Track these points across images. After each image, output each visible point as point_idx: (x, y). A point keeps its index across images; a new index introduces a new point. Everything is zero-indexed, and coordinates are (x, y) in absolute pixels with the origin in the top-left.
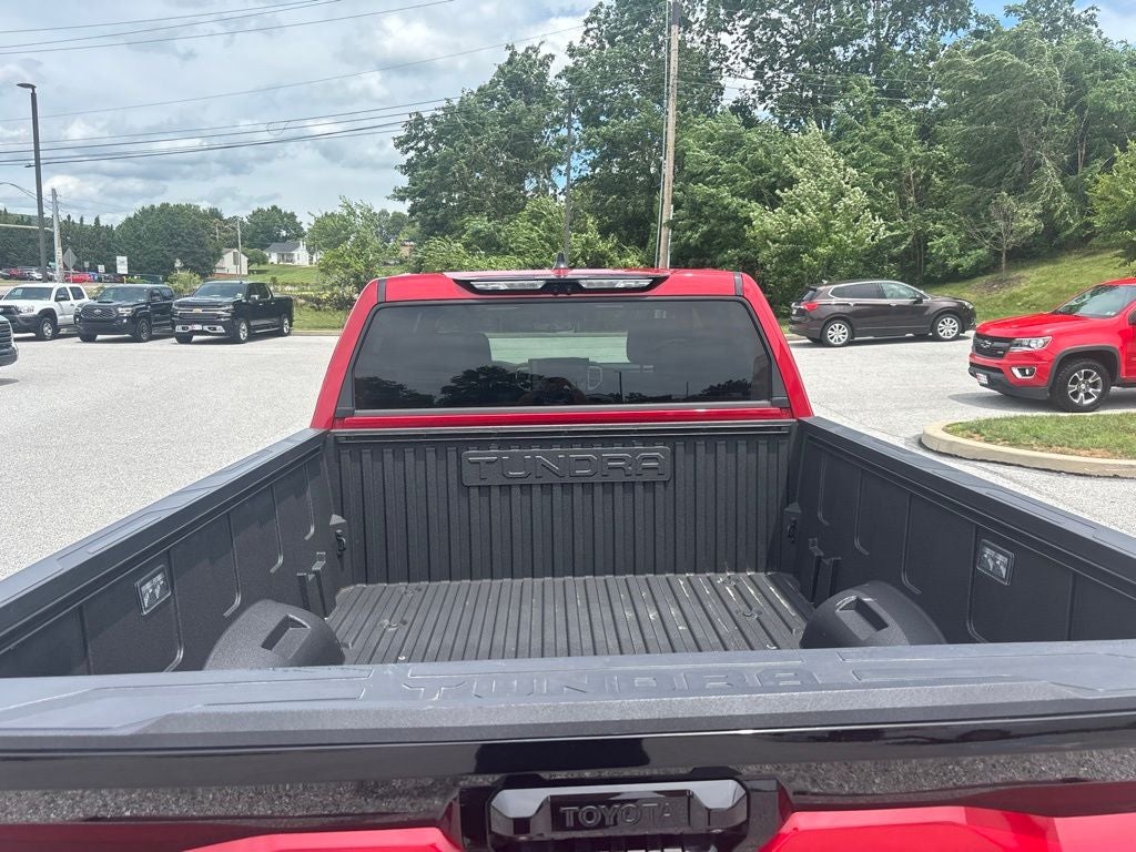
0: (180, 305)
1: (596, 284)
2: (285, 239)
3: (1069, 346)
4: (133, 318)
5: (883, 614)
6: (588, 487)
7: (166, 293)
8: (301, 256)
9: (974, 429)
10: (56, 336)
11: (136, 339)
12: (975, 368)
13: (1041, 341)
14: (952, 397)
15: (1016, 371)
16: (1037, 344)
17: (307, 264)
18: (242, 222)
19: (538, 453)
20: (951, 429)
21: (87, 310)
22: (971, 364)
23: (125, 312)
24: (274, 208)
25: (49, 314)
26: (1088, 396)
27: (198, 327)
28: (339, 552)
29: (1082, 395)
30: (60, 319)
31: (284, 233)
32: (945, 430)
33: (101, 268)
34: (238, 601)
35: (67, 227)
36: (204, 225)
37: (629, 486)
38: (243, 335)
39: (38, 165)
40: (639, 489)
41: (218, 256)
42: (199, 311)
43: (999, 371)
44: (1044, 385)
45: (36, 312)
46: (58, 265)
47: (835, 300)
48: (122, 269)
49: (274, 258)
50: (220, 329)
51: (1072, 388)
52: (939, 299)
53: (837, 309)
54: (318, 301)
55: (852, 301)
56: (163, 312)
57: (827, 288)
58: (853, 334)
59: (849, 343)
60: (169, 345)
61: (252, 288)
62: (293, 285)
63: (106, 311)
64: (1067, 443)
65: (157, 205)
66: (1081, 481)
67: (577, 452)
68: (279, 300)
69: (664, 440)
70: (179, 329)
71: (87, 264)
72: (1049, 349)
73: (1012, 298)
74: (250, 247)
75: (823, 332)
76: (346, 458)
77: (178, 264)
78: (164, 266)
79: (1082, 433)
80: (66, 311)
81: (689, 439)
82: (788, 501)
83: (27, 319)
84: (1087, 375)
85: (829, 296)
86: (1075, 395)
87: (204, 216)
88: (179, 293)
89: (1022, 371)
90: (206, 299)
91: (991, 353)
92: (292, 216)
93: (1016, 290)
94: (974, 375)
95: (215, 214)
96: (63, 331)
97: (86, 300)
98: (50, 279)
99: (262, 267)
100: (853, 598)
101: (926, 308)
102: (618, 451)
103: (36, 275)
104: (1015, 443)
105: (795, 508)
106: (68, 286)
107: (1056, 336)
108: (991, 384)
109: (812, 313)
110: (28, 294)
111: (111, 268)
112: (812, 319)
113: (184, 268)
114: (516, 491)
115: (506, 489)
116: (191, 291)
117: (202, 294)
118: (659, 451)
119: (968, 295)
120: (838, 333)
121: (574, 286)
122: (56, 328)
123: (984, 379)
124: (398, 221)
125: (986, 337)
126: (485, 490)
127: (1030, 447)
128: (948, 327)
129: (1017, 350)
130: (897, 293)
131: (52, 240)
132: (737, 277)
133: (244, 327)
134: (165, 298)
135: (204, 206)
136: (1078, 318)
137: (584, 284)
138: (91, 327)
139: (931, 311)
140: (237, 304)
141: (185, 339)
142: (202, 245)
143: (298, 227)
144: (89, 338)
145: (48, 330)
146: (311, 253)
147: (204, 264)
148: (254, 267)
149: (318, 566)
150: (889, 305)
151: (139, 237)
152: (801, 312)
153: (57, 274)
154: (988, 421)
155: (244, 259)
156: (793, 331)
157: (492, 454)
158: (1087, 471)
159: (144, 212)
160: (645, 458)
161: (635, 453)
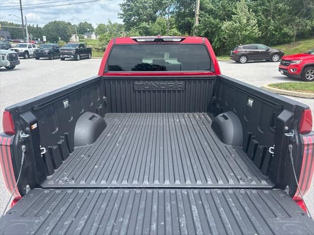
0: (61, 50)
1: (167, 40)
2: (89, 31)
3: (307, 63)
4: (49, 53)
5: (228, 117)
6: (164, 91)
7: (58, 46)
8: (93, 36)
9: (276, 85)
10: (29, 58)
11: (50, 59)
12: (280, 69)
13: (299, 61)
14: (273, 77)
15: (291, 70)
16: (298, 62)
17: (95, 39)
18: (77, 27)
19: (152, 83)
20: (270, 85)
21: (37, 51)
22: (279, 68)
23: (47, 51)
24: (86, 22)
25: (27, 52)
26: (311, 77)
27: (66, 56)
28: (105, 105)
29: (309, 77)
30: (30, 53)
31: (88, 30)
32: (268, 86)
33: (39, 39)
34: (83, 110)
35: (29, 27)
36: (66, 27)
37: (175, 91)
38: (78, 58)
39: (21, 10)
40: (177, 92)
41: (70, 36)
42: (66, 51)
43: (287, 70)
44: (299, 74)
45: (23, 51)
46: (28, 38)
47: (244, 50)
48: (45, 40)
49: (86, 37)
50: (72, 57)
51: (307, 75)
52: (274, 50)
53: (243, 52)
54: (98, 49)
55: (248, 50)
56: (56, 52)
57: (241, 46)
58: (248, 60)
59: (246, 62)
60: (59, 61)
61: (80, 45)
62: (91, 45)
63: (42, 51)
64: (302, 89)
65: (53, 21)
66: (303, 99)
67: (162, 83)
68: (88, 49)
69: (183, 80)
70: (61, 56)
71: (35, 38)
72: (302, 63)
73: (296, 50)
74: (79, 34)
75: (239, 59)
76: (106, 83)
77: (60, 38)
78: (56, 39)
79: (307, 87)
80: (31, 51)
81: (189, 80)
82: (213, 96)
83: (21, 53)
84: (312, 71)
85: (242, 49)
86: (308, 77)
87: (66, 24)
88: (61, 46)
89: (293, 70)
90: (68, 48)
91: (285, 65)
92: (91, 25)
93: (297, 47)
94: (280, 71)
95: (69, 24)
96: (31, 57)
97: (36, 48)
98: (26, 42)
99: (83, 40)
100: (222, 114)
101: (270, 52)
102: (171, 83)
103: (22, 41)
104: (287, 89)
105: (215, 97)
106: (31, 44)
107: (304, 60)
108: (284, 74)
109: (236, 54)
110: (21, 46)
111: (42, 40)
112: (236, 55)
113: (62, 39)
114: (147, 92)
115: (144, 91)
116: (63, 46)
117: (67, 46)
118: (182, 83)
119: (283, 49)
120: (243, 59)
121: (162, 40)
122: (29, 56)
123: (282, 72)
124: (120, 26)
125: (285, 60)
126: (139, 91)
127: (291, 90)
128: (276, 58)
129: (292, 64)
130: (262, 48)
131: (25, 31)
132: (204, 39)
133: (78, 56)
134: (57, 48)
135: (67, 22)
136: (312, 55)
137: (164, 40)
138: (38, 55)
139: (271, 53)
140: (76, 50)
141: (63, 59)
142: (66, 33)
143: (92, 28)
144: (38, 58)
145: (27, 56)
146: (96, 36)
147: (67, 39)
148: (81, 39)
149: (100, 107)
150: (259, 52)
151: (49, 31)
152: (233, 53)
153: (28, 41)
154: (281, 83)
155: (78, 37)
156: (231, 59)
157: (141, 83)
158: (305, 97)
159: (50, 23)
160: (178, 85)
161: (176, 83)
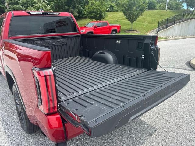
6: (55, 46)
13: (84, 31)
40: (62, 46)
67: (53, 41)
69: (64, 38)
72: (85, 32)
81: (68, 38)
82: (81, 46)
100: (99, 52)
102: (58, 40)
118: (64, 40)
121: (47, 14)
136: (87, 27)
137: (49, 14)
157: (39, 42)
160: (62, 41)
161: (61, 40)
